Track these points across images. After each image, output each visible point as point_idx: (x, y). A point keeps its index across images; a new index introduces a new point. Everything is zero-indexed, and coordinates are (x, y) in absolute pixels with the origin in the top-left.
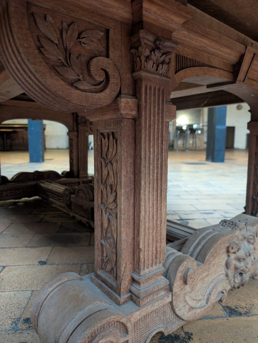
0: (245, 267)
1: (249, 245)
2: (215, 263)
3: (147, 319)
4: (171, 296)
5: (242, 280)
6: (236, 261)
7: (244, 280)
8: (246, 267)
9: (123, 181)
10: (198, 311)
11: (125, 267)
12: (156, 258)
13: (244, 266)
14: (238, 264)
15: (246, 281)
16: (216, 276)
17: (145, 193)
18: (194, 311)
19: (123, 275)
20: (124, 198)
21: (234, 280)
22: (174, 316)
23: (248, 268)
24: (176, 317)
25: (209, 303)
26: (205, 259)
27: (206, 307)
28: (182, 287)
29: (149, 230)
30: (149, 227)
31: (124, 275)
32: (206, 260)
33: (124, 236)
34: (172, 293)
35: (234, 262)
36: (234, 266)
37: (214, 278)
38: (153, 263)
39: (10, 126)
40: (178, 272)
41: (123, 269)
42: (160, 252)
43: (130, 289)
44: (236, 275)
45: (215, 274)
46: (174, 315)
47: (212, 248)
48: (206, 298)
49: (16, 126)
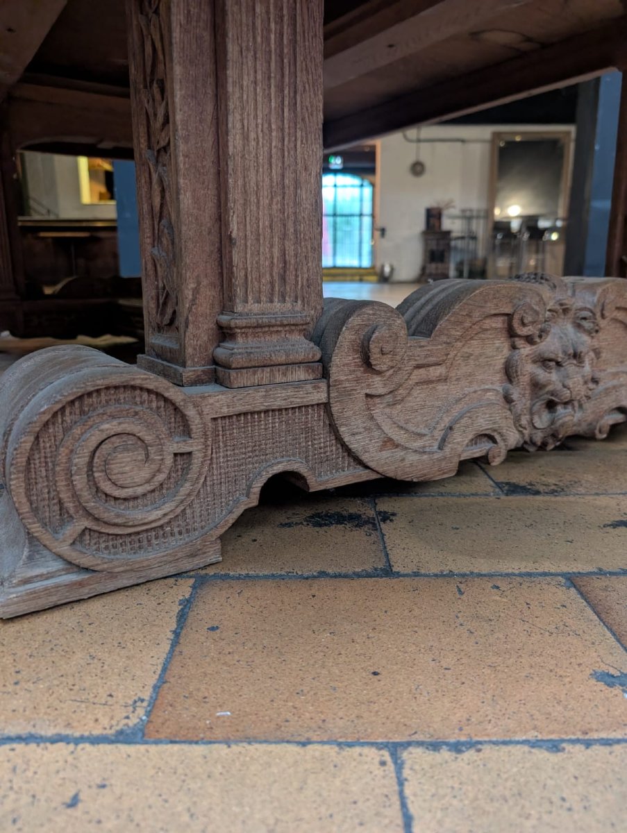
0: (561, 385)
1: (579, 335)
2: (472, 355)
3: (256, 428)
4: (325, 388)
5: (553, 422)
6: (536, 366)
7: (559, 419)
8: (564, 386)
9: (178, 40)
10: (412, 458)
11: (196, 291)
12: (283, 279)
13: (557, 383)
14: (542, 375)
15: (562, 425)
16: (472, 390)
17: (241, 83)
18: (400, 454)
19: (190, 310)
20: (183, 92)
21: (532, 420)
22: (337, 449)
23: (569, 389)
24: (346, 454)
25: (447, 450)
26: (435, 326)
27: (436, 456)
28: (359, 374)
29: (257, 195)
30: (257, 186)
31: (193, 310)
32: (436, 329)
33: (186, 200)
34: (329, 381)
35: (529, 369)
36: (529, 378)
37: (466, 392)
38: (272, 290)
39: (84, 224)
40: (344, 328)
41: (189, 294)
42: (296, 270)
43: (213, 354)
44: (535, 408)
45: (470, 382)
46: (339, 446)
47: (458, 302)
48: (438, 435)
49: (99, 224)
